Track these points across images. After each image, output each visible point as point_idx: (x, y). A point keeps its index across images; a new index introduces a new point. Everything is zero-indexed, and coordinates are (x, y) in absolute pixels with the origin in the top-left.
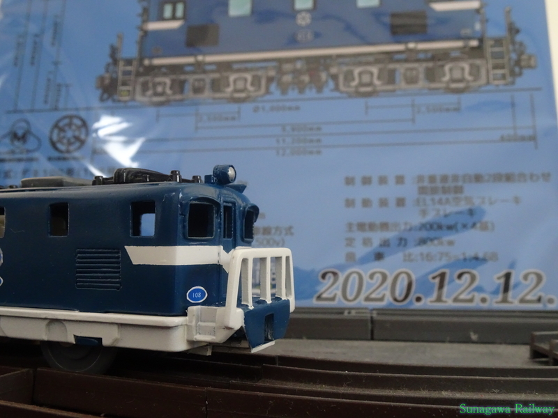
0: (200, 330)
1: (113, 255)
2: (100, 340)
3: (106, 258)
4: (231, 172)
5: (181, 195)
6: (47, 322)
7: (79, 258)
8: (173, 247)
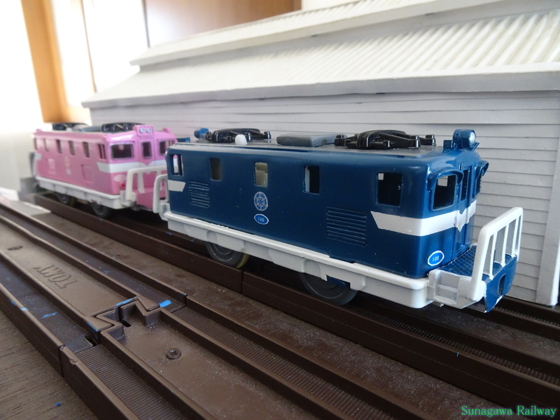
0: (439, 292)
1: (361, 217)
2: (348, 284)
3: (355, 218)
4: (472, 138)
5: (429, 172)
6: (303, 260)
7: (329, 213)
8: (419, 220)
